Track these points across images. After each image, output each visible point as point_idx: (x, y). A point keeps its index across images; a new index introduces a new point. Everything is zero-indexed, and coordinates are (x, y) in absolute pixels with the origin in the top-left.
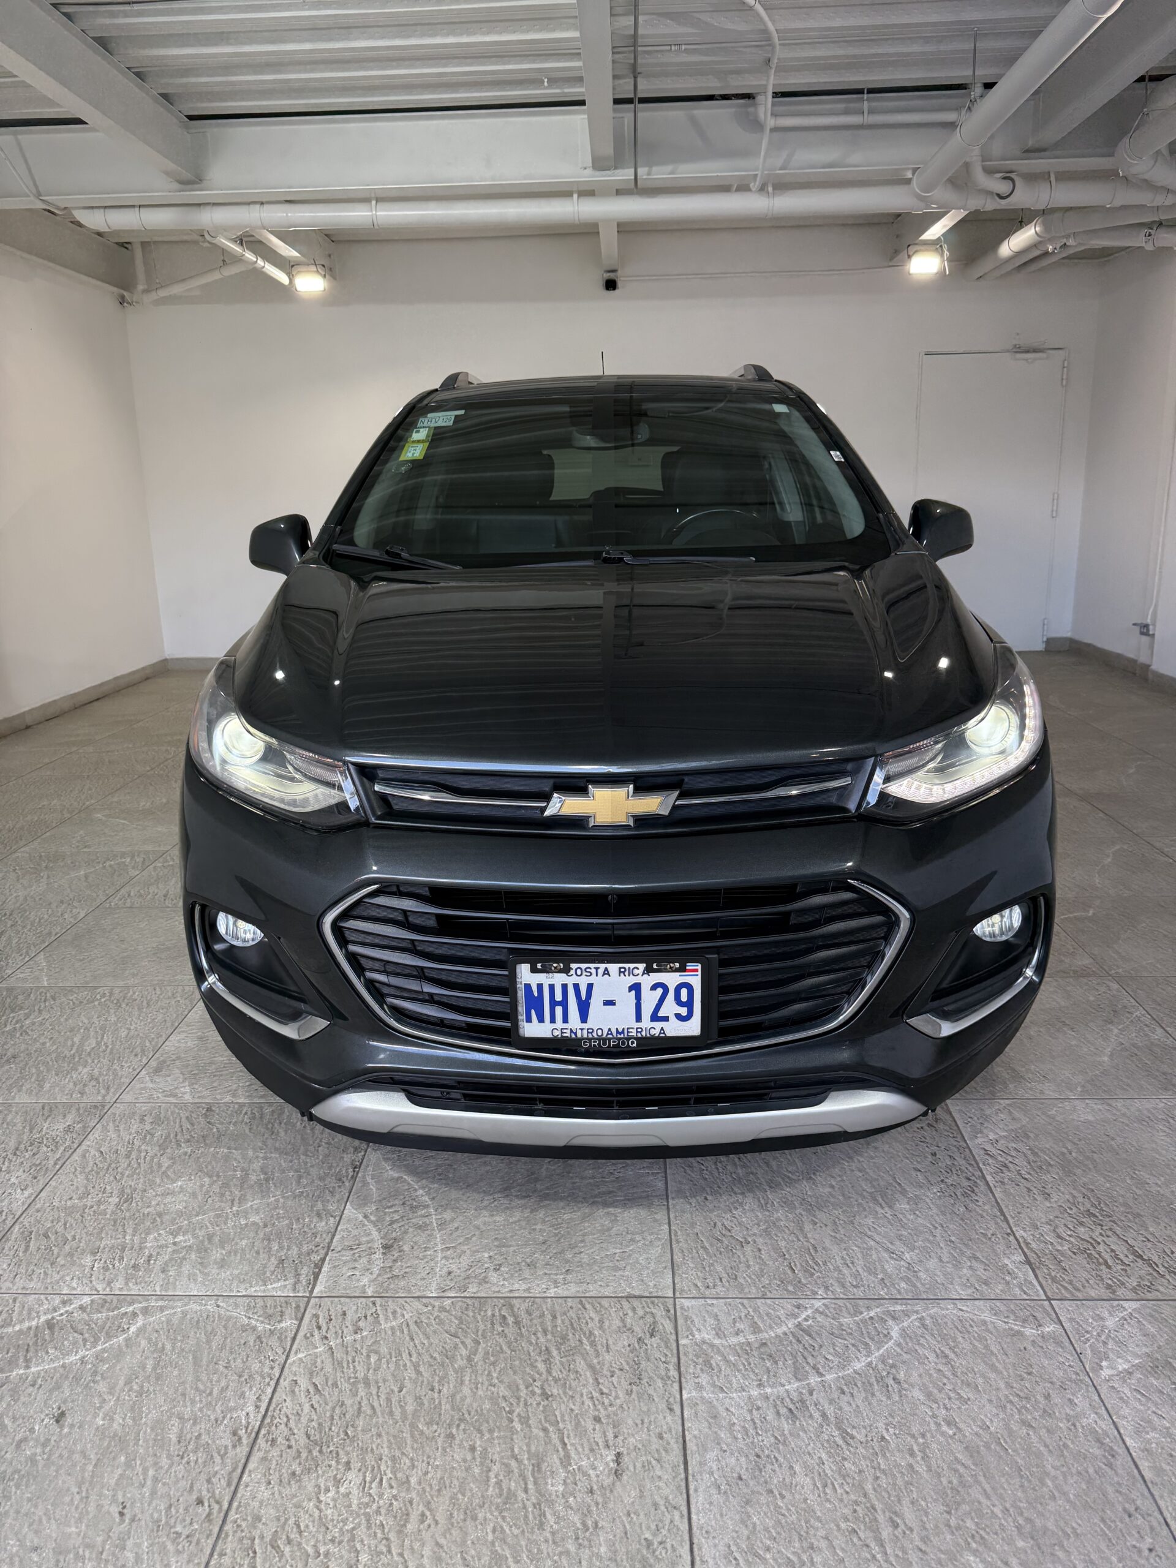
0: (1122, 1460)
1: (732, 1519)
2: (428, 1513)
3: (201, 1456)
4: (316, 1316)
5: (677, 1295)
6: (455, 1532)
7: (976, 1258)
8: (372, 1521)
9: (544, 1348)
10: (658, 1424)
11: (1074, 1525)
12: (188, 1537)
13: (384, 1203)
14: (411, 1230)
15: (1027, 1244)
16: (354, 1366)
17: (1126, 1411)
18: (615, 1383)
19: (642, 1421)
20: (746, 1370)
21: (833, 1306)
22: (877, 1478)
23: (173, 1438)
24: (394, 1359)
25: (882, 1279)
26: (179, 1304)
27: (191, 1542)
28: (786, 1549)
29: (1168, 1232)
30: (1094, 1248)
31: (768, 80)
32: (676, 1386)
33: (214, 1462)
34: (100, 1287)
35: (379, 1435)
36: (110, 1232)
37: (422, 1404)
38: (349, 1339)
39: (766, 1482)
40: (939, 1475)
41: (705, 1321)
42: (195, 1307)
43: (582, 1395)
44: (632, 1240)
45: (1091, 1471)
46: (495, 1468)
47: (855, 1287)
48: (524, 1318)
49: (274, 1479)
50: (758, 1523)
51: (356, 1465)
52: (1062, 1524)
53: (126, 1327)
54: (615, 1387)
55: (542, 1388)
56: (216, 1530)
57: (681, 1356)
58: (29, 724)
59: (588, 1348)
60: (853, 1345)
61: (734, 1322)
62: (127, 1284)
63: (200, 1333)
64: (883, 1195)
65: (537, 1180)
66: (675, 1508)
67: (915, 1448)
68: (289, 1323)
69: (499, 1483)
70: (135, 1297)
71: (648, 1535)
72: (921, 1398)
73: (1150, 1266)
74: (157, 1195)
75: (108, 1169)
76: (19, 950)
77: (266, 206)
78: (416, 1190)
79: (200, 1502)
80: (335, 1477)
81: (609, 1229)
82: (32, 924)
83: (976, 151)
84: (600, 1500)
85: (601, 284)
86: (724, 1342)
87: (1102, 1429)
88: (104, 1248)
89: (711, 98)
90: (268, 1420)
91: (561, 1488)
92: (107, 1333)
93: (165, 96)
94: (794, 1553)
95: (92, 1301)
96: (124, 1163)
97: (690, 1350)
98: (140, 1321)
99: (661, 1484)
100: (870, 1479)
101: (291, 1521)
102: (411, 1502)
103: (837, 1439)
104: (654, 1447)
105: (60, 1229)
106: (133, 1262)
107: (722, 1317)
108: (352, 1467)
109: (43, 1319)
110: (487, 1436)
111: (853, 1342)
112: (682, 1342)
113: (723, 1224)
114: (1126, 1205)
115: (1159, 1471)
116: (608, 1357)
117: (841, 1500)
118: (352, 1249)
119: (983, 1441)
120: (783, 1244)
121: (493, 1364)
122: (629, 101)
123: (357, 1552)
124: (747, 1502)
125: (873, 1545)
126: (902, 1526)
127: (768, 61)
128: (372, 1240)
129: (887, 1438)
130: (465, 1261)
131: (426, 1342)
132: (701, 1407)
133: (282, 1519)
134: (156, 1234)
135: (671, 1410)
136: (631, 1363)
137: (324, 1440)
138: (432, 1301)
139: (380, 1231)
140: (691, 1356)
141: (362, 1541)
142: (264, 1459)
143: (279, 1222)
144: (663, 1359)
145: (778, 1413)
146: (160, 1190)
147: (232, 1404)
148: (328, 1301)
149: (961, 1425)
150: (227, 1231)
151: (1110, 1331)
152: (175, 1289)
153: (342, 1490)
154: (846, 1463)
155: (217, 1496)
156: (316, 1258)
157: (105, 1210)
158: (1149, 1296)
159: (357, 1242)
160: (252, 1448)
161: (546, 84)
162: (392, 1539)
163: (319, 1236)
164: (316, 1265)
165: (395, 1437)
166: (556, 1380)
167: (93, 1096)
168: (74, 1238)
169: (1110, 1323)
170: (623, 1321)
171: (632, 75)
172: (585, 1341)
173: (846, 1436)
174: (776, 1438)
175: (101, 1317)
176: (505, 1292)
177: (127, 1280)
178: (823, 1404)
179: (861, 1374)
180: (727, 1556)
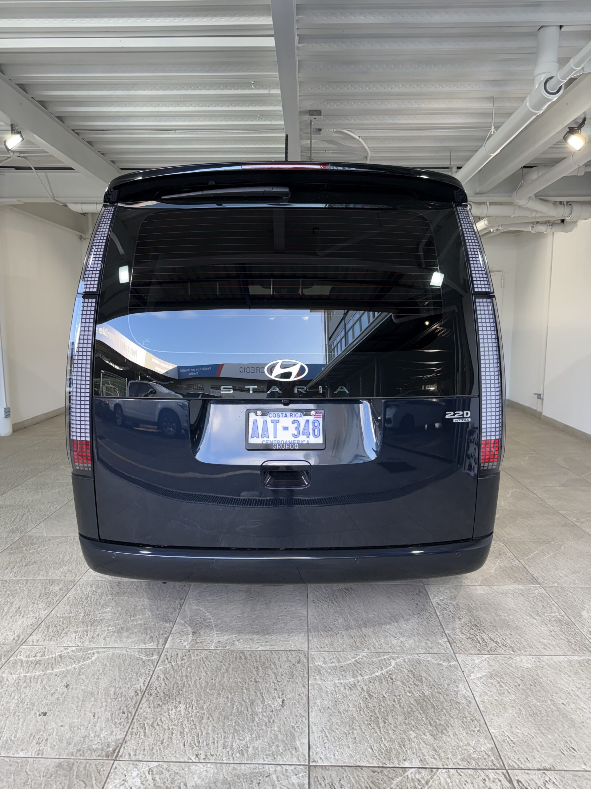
0: (473, 704)
1: (324, 720)
2: (210, 717)
3: (123, 699)
4: (166, 655)
5: (309, 650)
6: (220, 723)
7: (428, 640)
8: (189, 719)
9: (256, 667)
10: (299, 691)
11: (452, 723)
12: (120, 723)
13: (193, 618)
14: (204, 627)
15: (449, 635)
16: (182, 672)
17: (478, 689)
19: (293, 690)
20: (334, 674)
21: (370, 655)
22: (380, 709)
23: (112, 693)
24: (197, 669)
25: (390, 646)
26: (111, 650)
27: (121, 725)
28: (344, 729)
29: (506, 632)
30: (476, 637)
32: (307, 679)
33: (128, 701)
34: (79, 644)
35: (192, 693)
36: (81, 626)
37: (208, 684)
38: (179, 663)
39: (338, 709)
40: (403, 708)
41: (320, 659)
42: (118, 651)
43: (270, 682)
44: (293, 632)
45: (461, 707)
46: (236, 704)
47: (379, 648)
48: (248, 657)
49: (152, 706)
50: (334, 721)
51: (183, 702)
52: (447, 723)
53: (91, 657)
54: (283, 679)
55: (255, 679)
56: (130, 721)
57: (309, 670)
58: (26, 426)
59: (273, 667)
60: (376, 667)
61: (331, 659)
63: (120, 660)
64: (395, 619)
65: (255, 611)
66: (303, 716)
67: (396, 700)
68: (155, 657)
69: (237, 708)
70: (93, 648)
71: (293, 725)
72: (400, 684)
73: (496, 643)
75: (79, 604)
76: (32, 522)
78: (206, 613)
81: (283, 628)
82: (37, 511)
84: (275, 714)
86: (326, 665)
87: (467, 695)
88: (80, 631)
90: (148, 688)
91: (261, 710)
92: (83, 659)
94: (347, 730)
95: (76, 649)
96: (85, 602)
97: (313, 668)
98: (96, 656)
99: (299, 709)
100: (378, 709)
101: (159, 719)
102: (204, 714)
103: (367, 696)
104: (297, 698)
105: (61, 625)
106: (92, 636)
107: (326, 658)
108: (181, 703)
109: (57, 654)
110: (233, 694)
112: (310, 665)
113: (329, 627)
114: (491, 623)
115: (486, 708)
116: (281, 670)
117: (366, 715)
118: (180, 633)
119: (422, 698)
120: (352, 634)
121: (236, 671)
123: (184, 728)
124: (331, 715)
125: (376, 728)
126: (388, 723)
128: (189, 630)
129: (386, 696)
130: (225, 638)
131: (210, 664)
132: (316, 686)
133: (155, 718)
134: (100, 627)
135: (304, 687)
136: (290, 672)
137: (170, 694)
138: (212, 651)
139: (191, 627)
140: (313, 670)
141: (186, 725)
142: (147, 700)
143: (150, 623)
144: (302, 671)
145: (345, 688)
146: (100, 612)
147: (134, 683)
148: (171, 650)
149: (414, 693)
150: (129, 626)
151: (476, 664)
152: (109, 645)
153: (178, 710)
154: (369, 704)
155: (130, 711)
156: (166, 636)
157: (79, 618)
158: (494, 653)
159: (182, 631)
160: (143, 697)
162: (197, 725)
163: (166, 628)
164: (166, 638)
165: (198, 694)
166: (260, 677)
167: (70, 577)
168: (67, 627)
169: (477, 661)
170: (287, 658)
172: (272, 665)
173: (370, 696)
174: (343, 696)
175: (81, 654)
176: (241, 648)
177: (90, 642)
178: (363, 686)
179: (378, 676)
180: (322, 731)
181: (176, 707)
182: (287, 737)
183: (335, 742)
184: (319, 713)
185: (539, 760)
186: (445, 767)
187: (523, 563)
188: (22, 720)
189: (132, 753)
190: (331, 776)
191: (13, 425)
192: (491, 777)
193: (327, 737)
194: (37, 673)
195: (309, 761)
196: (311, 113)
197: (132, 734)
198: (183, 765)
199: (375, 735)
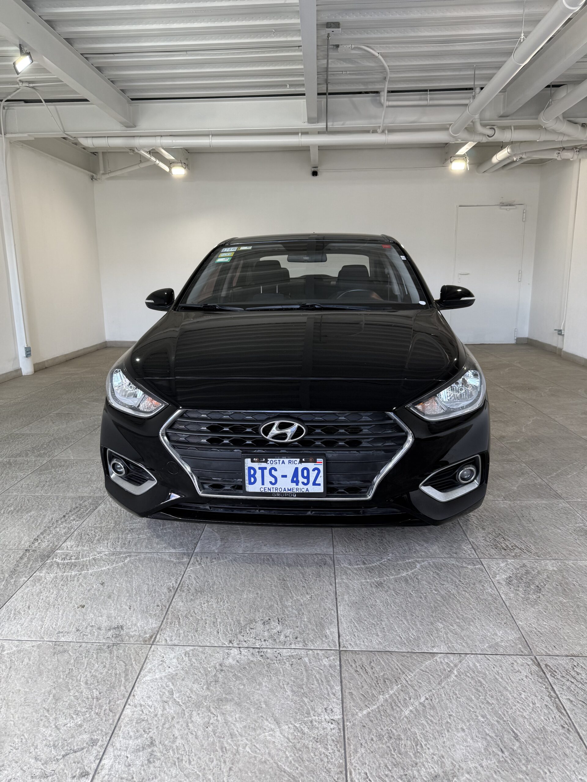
0: (499, 601)
1: (353, 613)
2: (242, 610)
3: (157, 594)
4: (196, 558)
5: (335, 554)
7: (452, 546)
8: (221, 611)
9: (284, 568)
10: (327, 588)
11: (478, 617)
12: (155, 614)
14: (231, 535)
16: (212, 572)
17: (503, 589)
19: (321, 587)
20: (361, 575)
21: (395, 558)
22: (407, 604)
23: (146, 590)
24: (227, 570)
25: (415, 551)
26: (143, 554)
27: (156, 616)
28: (373, 621)
29: (530, 540)
30: (500, 544)
31: (385, 86)
32: (333, 579)
33: (162, 596)
34: (112, 549)
35: (222, 590)
36: (113, 534)
38: (209, 565)
39: (366, 604)
40: (430, 604)
41: (345, 561)
42: (150, 555)
43: (298, 580)
44: (318, 538)
45: (487, 603)
46: (266, 599)
47: (404, 553)
48: (276, 559)
49: (185, 600)
50: (362, 614)
51: (214, 597)
52: (474, 616)
53: (123, 560)
54: (311, 578)
55: (283, 579)
56: (165, 613)
57: (336, 570)
59: (301, 569)
60: (402, 569)
61: (356, 561)
63: (152, 563)
66: (332, 610)
67: (422, 597)
68: (186, 560)
69: (267, 603)
70: (125, 552)
71: (322, 616)
72: (426, 584)
73: (521, 550)
74: (129, 524)
75: (109, 516)
76: (59, 447)
77: (163, 138)
80: (207, 600)
81: (309, 536)
82: (63, 439)
83: (477, 116)
84: (305, 607)
85: (310, 173)
86: (353, 568)
87: (493, 593)
88: (111, 538)
89: (360, 93)
90: (180, 585)
91: (290, 604)
92: (117, 562)
93: (123, 91)
94: (375, 622)
95: (109, 553)
97: (339, 569)
98: (128, 559)
99: (327, 604)
100: (405, 604)
101: (192, 611)
102: (235, 607)
103: (393, 594)
104: (325, 594)
105: (94, 533)
106: (123, 542)
107: (352, 560)
109: (91, 558)
110: (263, 590)
112: (336, 566)
113: (353, 534)
114: (515, 532)
115: (512, 604)
116: (308, 571)
117: (393, 609)
118: (208, 540)
119: (448, 595)
120: (377, 541)
121: (265, 572)
122: (324, 94)
123: (217, 619)
124: (359, 609)
125: (404, 620)
126: (415, 616)
127: (385, 78)
128: (217, 537)
129: (412, 594)
130: (253, 543)
131: (238, 566)
132: (343, 585)
133: (189, 611)
134: (131, 535)
135: (331, 585)
136: (317, 572)
137: (202, 591)
138: (240, 554)
139: (219, 534)
140: (339, 571)
141: (218, 616)
142: (180, 596)
143: (179, 531)
144: (329, 571)
145: (372, 586)
147: (167, 581)
148: (200, 554)
149: (440, 591)
150: (158, 534)
151: (501, 567)
152: (140, 550)
153: (210, 604)
154: (396, 600)
155: (164, 605)
156: (194, 542)
157: (109, 528)
158: (519, 558)
159: (210, 537)
160: (175, 593)
161: (288, 87)
162: (229, 616)
163: (195, 536)
164: (195, 544)
165: (228, 591)
166: (288, 576)
167: (98, 494)
168: (99, 535)
169: (502, 565)
171: (326, 83)
174: (371, 593)
175: (113, 557)
176: (269, 552)
177: (122, 547)
178: (388, 584)
179: (404, 577)
180: (351, 622)
182: (317, 626)
183: (364, 631)
184: (347, 607)
185: (566, 647)
186: (473, 653)
187: (546, 481)
188: (61, 611)
189: (168, 639)
190: (361, 659)
191: (35, 365)
192: (518, 661)
193: (356, 627)
194: (73, 573)
195: (339, 646)
196: (329, 25)
197: (167, 623)
198: (218, 649)
199: (403, 625)
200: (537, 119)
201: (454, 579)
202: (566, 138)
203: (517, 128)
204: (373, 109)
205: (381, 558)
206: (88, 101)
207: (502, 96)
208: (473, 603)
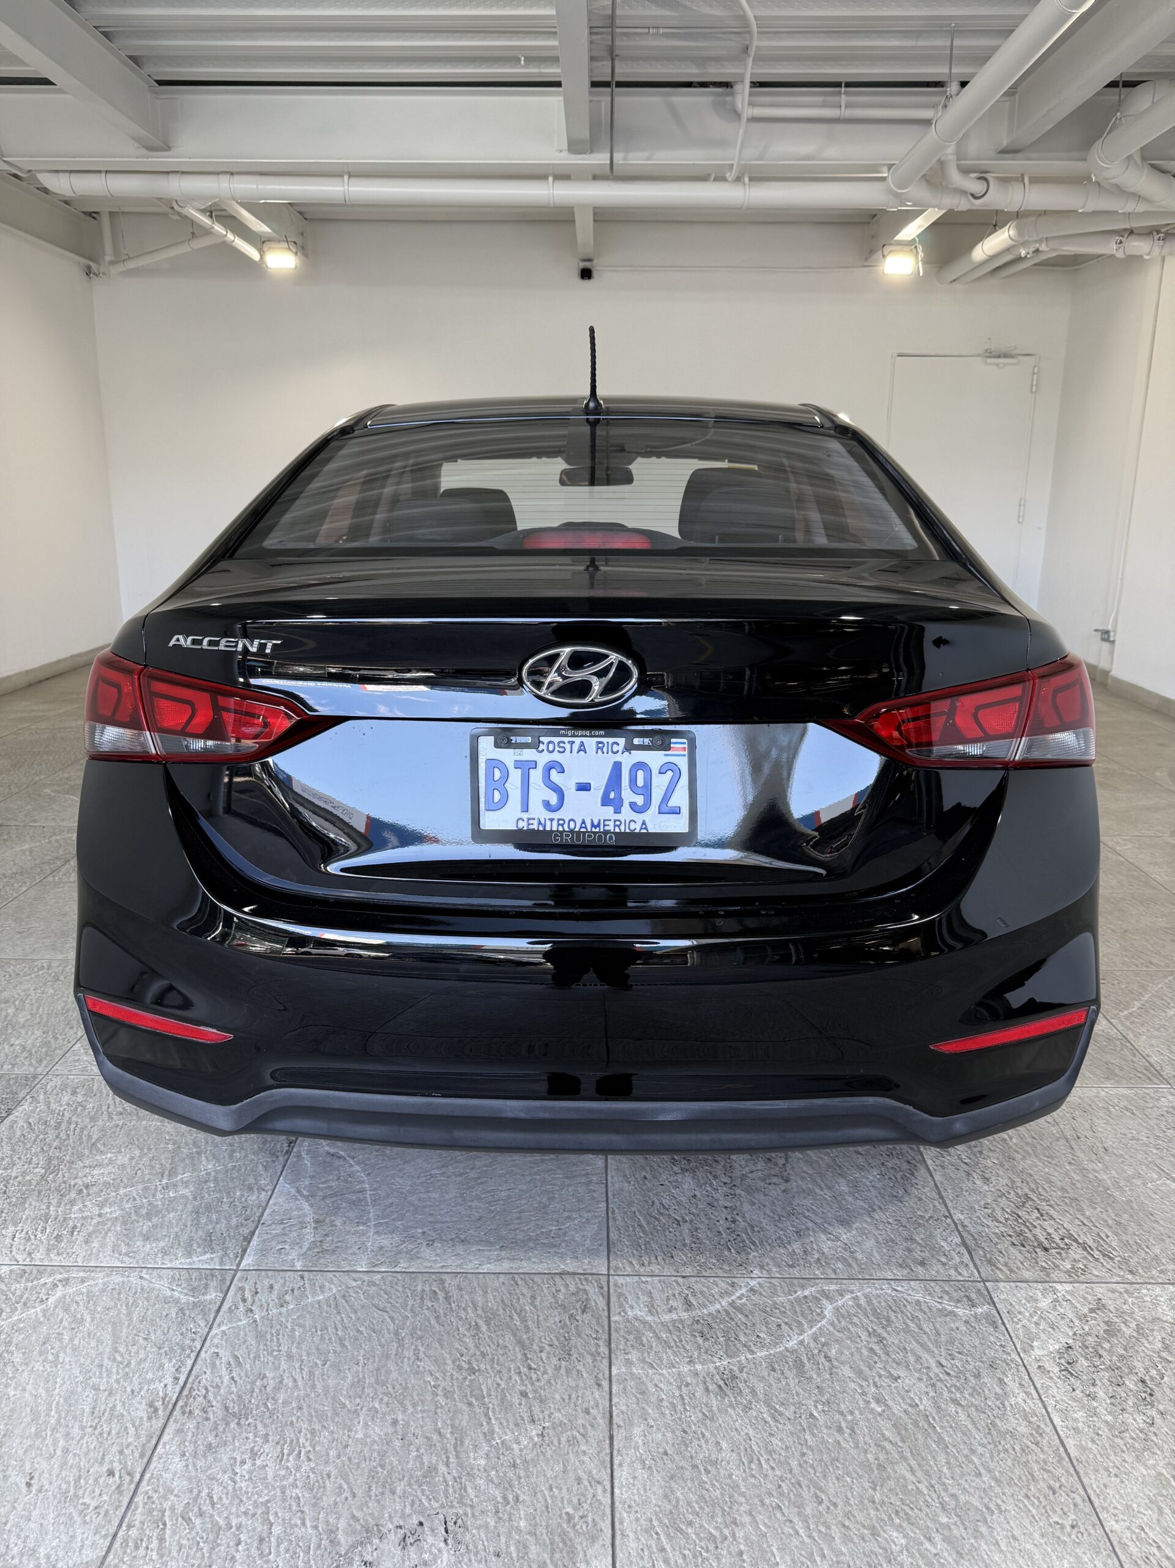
0: (1049, 1439)
1: (654, 1493)
2: (345, 1486)
3: (115, 1427)
4: (242, 1289)
5: (612, 1272)
6: (372, 1505)
7: (913, 1240)
8: (288, 1492)
9: (473, 1323)
10: (586, 1399)
11: (999, 1502)
12: (96, 1508)
13: (318, 1178)
14: (344, 1205)
15: (964, 1226)
16: (278, 1339)
17: (1054, 1391)
18: (544, 1358)
19: (570, 1396)
20: (677, 1346)
21: (768, 1285)
22: (803, 1454)
23: (87, 1409)
24: (319, 1333)
25: (818, 1259)
26: (101, 1275)
27: (99, 1514)
28: (709, 1524)
30: (1031, 1231)
31: (745, 68)
32: (606, 1362)
33: (128, 1433)
34: (20, 1258)
36: (33, 1203)
38: (274, 1312)
39: (692, 1457)
40: (866, 1452)
41: (638, 1298)
42: (118, 1279)
43: (509, 1370)
44: (569, 1218)
45: (1017, 1448)
46: (418, 1442)
47: (791, 1266)
48: (454, 1293)
49: (189, 1450)
50: (681, 1497)
51: (274, 1437)
52: (987, 1500)
53: (44, 1298)
54: (543, 1363)
55: (469, 1363)
56: (125, 1502)
57: (612, 1333)
59: (518, 1323)
60: (786, 1323)
61: (668, 1299)
62: (48, 1254)
63: (121, 1305)
66: (598, 1482)
67: (844, 1425)
68: (213, 1295)
69: (420, 1457)
70: (55, 1268)
71: (570, 1510)
72: (852, 1375)
73: (1085, 1249)
74: (85, 1167)
75: (35, 1140)
77: (235, 177)
78: (351, 1166)
79: (111, 1473)
80: (252, 1450)
81: (545, 1207)
83: (951, 149)
84: (522, 1474)
85: (576, 273)
86: (656, 1319)
87: (1031, 1408)
88: (27, 1219)
89: (689, 85)
90: (185, 1392)
91: (483, 1462)
92: (25, 1304)
93: (135, 59)
94: (717, 1528)
95: (11, 1271)
96: (52, 1135)
97: (621, 1326)
98: (59, 1292)
99: (586, 1459)
100: (797, 1454)
101: (204, 1494)
102: (329, 1476)
103: (765, 1416)
104: (580, 1421)
106: (56, 1232)
107: (656, 1294)
108: (270, 1439)
110: (411, 1409)
111: (786, 1320)
112: (614, 1318)
113: (661, 1203)
115: (1082, 1448)
116: (538, 1333)
117: (766, 1476)
118: (282, 1223)
119: (911, 1419)
121: (421, 1338)
122: (606, 84)
123: (271, 1525)
124: (672, 1477)
125: (796, 1520)
126: (826, 1502)
127: (746, 49)
128: (305, 1216)
129: (816, 1414)
130: (398, 1236)
131: (353, 1316)
132: (630, 1384)
133: (195, 1491)
134: (81, 1206)
135: (599, 1385)
136: (562, 1339)
137: (243, 1412)
138: (361, 1275)
139: (311, 1206)
140: (622, 1332)
141: (276, 1514)
142: (180, 1431)
143: (209, 1195)
144: (594, 1336)
145: (707, 1389)
147: (150, 1376)
148: (255, 1274)
149: (890, 1403)
150: (155, 1203)
151: (1042, 1312)
152: (98, 1259)
153: (258, 1462)
154: (773, 1439)
155: (129, 1468)
156: (246, 1231)
157: (30, 1181)
158: (1082, 1278)
159: (288, 1216)
160: (168, 1419)
161: (522, 62)
162: (307, 1511)
163: (249, 1210)
164: (245, 1239)
165: (316, 1411)
166: (484, 1355)
167: (24, 1068)
169: (1043, 1304)
170: (554, 1297)
171: (609, 58)
172: (515, 1317)
174: (704, 1414)
175: (19, 1287)
176: (437, 1267)
177: (48, 1250)
178: (753, 1381)
179: (792, 1351)
180: (649, 1530)
181: (254, 1455)
182: (553, 1551)
184: (641, 1473)
193: (663, 1550)
197: (125, 1544)
199: (795, 1542)
200: (1085, 160)
201: (925, 1356)
202: (1141, 207)
203: (1034, 180)
204: (717, 125)
205: (733, 1285)
206: (52, 84)
207: (1008, 104)
208: (980, 1450)
